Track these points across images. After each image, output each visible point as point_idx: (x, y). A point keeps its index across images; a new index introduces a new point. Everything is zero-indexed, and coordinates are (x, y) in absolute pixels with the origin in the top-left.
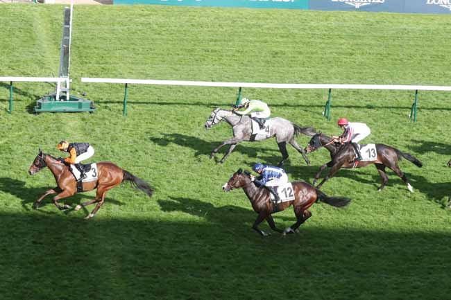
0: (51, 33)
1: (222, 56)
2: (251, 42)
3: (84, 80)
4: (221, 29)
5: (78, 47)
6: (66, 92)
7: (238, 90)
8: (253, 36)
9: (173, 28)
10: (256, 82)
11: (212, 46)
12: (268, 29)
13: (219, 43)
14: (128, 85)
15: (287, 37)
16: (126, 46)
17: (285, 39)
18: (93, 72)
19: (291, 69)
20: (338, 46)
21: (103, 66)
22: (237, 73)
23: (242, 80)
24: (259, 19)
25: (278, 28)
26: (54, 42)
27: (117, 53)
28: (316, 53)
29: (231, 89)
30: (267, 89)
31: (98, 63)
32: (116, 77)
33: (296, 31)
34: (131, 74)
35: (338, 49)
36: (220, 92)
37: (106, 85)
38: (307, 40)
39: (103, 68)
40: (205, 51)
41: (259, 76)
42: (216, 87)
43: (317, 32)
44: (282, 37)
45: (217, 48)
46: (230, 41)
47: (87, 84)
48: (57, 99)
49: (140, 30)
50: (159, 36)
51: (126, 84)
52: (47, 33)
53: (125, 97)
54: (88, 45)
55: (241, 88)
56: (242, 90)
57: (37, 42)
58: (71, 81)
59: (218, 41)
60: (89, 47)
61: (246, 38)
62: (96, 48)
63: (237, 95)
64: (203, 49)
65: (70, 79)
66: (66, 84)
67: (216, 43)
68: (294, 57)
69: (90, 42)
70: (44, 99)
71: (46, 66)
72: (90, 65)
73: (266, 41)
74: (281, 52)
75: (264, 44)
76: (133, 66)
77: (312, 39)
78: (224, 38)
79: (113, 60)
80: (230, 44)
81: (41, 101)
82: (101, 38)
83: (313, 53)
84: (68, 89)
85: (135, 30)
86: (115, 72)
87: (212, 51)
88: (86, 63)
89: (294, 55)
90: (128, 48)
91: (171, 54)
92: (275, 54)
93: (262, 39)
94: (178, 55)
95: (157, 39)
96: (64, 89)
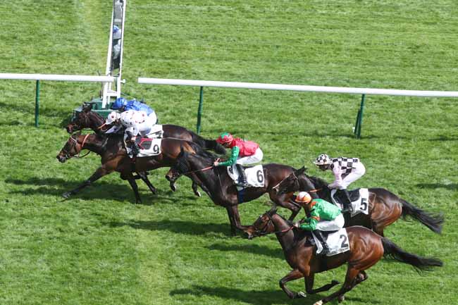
0: (99, 13)
1: (339, 49)
2: (382, 29)
3: (141, 80)
4: (340, 12)
5: (136, 34)
7: (360, 99)
8: (385, 22)
9: (272, 9)
10: (386, 88)
11: (326, 35)
13: (337, 31)
14: (204, 88)
15: (434, 24)
16: (203, 34)
17: (431, 28)
18: (156, 71)
19: (438, 70)
21: (169, 61)
22: (360, 75)
23: (367, 83)
25: (422, 12)
26: (102, 26)
27: (192, 44)
30: (403, 97)
31: (163, 57)
32: (187, 76)
34: (210, 75)
36: (337, 101)
37: (174, 89)
39: (169, 64)
40: (316, 42)
41: (391, 79)
42: (328, 93)
44: (427, 23)
45: (333, 38)
46: (352, 28)
47: (147, 87)
48: (104, 106)
49: (224, 12)
50: (252, 21)
51: (202, 87)
52: (93, 14)
53: (200, 106)
54: (149, 31)
55: (363, 95)
56: (365, 99)
57: (79, 27)
58: (124, 81)
59: (335, 28)
60: (151, 34)
61: (375, 24)
62: (161, 36)
63: (359, 105)
64: (313, 40)
65: (122, 79)
66: (116, 86)
67: (331, 31)
68: (443, 53)
69: (152, 28)
70: (84, 106)
71: (90, 60)
72: (151, 60)
73: (404, 30)
74: (425, 45)
75: (400, 34)
76: (213, 63)
78: (343, 24)
79: (185, 53)
80: (352, 32)
81: (80, 109)
82: (170, 22)
84: (118, 94)
85: (218, 11)
86: (186, 70)
87: (326, 42)
88: (147, 57)
89: (441, 50)
90: (206, 37)
91: (268, 47)
92: (415, 48)
93: (398, 26)
94: (278, 47)
95: (248, 25)
96: (114, 93)
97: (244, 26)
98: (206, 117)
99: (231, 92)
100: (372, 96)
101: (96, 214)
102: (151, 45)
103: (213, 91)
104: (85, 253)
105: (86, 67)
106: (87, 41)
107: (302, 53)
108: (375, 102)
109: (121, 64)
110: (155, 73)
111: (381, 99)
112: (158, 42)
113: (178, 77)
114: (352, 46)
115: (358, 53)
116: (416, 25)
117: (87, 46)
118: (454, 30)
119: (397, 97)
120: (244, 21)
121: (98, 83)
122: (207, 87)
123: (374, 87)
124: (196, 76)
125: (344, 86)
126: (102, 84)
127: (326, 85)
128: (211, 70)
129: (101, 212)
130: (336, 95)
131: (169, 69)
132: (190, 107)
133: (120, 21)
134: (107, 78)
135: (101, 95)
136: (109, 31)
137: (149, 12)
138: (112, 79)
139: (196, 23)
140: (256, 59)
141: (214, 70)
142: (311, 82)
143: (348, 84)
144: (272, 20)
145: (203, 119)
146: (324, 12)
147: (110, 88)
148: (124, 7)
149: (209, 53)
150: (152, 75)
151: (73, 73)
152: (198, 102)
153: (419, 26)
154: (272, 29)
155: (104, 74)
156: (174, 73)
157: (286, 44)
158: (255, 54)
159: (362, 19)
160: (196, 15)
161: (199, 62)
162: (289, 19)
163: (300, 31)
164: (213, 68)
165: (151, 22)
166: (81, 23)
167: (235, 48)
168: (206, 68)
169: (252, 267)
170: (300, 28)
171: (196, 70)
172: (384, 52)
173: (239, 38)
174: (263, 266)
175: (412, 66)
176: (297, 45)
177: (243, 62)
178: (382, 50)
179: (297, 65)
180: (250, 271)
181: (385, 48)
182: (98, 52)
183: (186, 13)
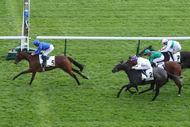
0: (17, 8)
1: (127, 20)
2: (146, 10)
3: (38, 37)
5: (35, 17)
6: (27, 46)
7: (138, 42)
8: (147, 7)
11: (121, 14)
13: (126, 12)
14: (67, 40)
15: (170, 7)
16: (65, 15)
17: (169, 8)
18: (45, 33)
19: (173, 27)
21: (50, 28)
22: (137, 31)
23: (140, 35)
26: (20, 13)
27: (61, 20)
29: (134, 41)
31: (47, 26)
34: (70, 34)
36: (127, 44)
37: (53, 41)
39: (51, 30)
40: (117, 17)
41: (151, 32)
42: (123, 40)
44: (166, 7)
45: (124, 15)
46: (133, 10)
48: (22, 50)
49: (75, 5)
50: (87, 8)
51: (66, 40)
52: (15, 8)
53: (65, 48)
54: (41, 15)
55: (139, 40)
56: (140, 42)
57: (9, 14)
58: (30, 38)
59: (125, 10)
60: (41, 16)
61: (143, 8)
62: (46, 17)
63: (137, 45)
64: (115, 16)
65: (29, 37)
66: (27, 40)
67: (124, 12)
68: (175, 20)
69: (42, 13)
70: (13, 51)
71: (14, 29)
72: (42, 28)
73: (156, 10)
74: (166, 16)
75: (155, 12)
76: (70, 28)
77: (186, 8)
78: (129, 8)
79: (57, 24)
80: (133, 12)
81: (11, 52)
82: (50, 10)
83: (187, 17)
84: (28, 44)
85: (72, 5)
86: (58, 32)
87: (121, 17)
88: (40, 27)
89: (174, 18)
90: (67, 17)
91: (95, 20)
92: (162, 18)
93: (153, 8)
94: (100, 20)
95: (86, 10)
96: (26, 44)
98: (68, 53)
99: (79, 41)
100: (143, 41)
101: (20, 99)
102: (42, 21)
103: (71, 41)
104: (16, 117)
105: (13, 32)
106: (13, 21)
107: (110, 22)
108: (145, 43)
109: (28, 30)
110: (44, 34)
112: (45, 20)
113: (55, 36)
114: (133, 18)
115: (136, 21)
116: (162, 8)
117: (13, 23)
118: (179, 9)
120: (84, 9)
121: (19, 39)
122: (68, 39)
123: (144, 37)
124: (63, 34)
125: (130, 37)
126: (20, 40)
127: (122, 36)
128: (69, 31)
129: (22, 98)
130: (127, 41)
131: (51, 32)
132: (61, 49)
133: (27, 11)
134: (23, 37)
135: (20, 44)
136: (23, 16)
137: (40, 6)
138: (25, 37)
139: (61, 10)
140: (90, 26)
141: (71, 32)
142: (115, 35)
143: (132, 36)
144: (96, 8)
146: (120, 3)
147: (24, 41)
148: (29, 5)
149: (68, 24)
150: (43, 35)
151: (7, 35)
152: (65, 46)
153: (163, 8)
154: (96, 12)
155: (21, 35)
156: (53, 33)
157: (103, 18)
158: (89, 23)
159: (137, 6)
160: (61, 7)
161: (64, 28)
162: (104, 7)
163: (109, 12)
164: (70, 30)
165: (42, 11)
166: (10, 12)
167: (80, 21)
168: (67, 31)
169: (92, 120)
170: (109, 11)
171: (63, 32)
172: (148, 21)
173: (82, 17)
174: (97, 120)
175: (161, 26)
176: (108, 19)
177: (84, 28)
178: (147, 20)
179: (109, 28)
180: (91, 122)
181: (148, 18)
182: (18, 25)
183: (57, 6)
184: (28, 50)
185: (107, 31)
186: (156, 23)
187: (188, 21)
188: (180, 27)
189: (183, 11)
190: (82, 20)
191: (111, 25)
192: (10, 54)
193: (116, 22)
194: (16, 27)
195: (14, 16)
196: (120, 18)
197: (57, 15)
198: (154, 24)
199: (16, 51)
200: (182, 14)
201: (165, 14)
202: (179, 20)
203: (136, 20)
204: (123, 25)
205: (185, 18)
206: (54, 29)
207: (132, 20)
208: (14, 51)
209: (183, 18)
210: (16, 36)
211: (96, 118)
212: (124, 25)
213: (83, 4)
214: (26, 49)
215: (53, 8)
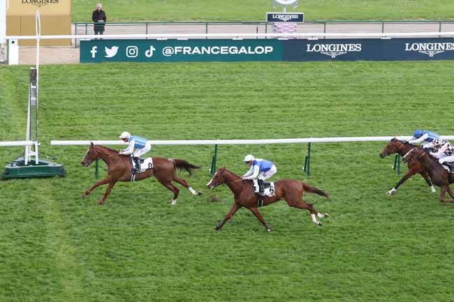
0: (16, 95)
1: (195, 113)
2: (224, 97)
3: (54, 142)
4: (193, 86)
5: (45, 109)
6: (34, 157)
7: (214, 149)
8: (226, 91)
9: (143, 86)
10: (232, 139)
11: (184, 103)
12: (242, 83)
13: (191, 100)
15: (262, 90)
16: (94, 107)
17: (261, 93)
18: (62, 135)
19: (268, 124)
20: (315, 98)
21: (71, 127)
22: (211, 131)
23: (217, 137)
24: (232, 73)
25: (252, 82)
26: (20, 104)
27: (87, 114)
28: (293, 106)
29: (206, 146)
30: (244, 145)
31: (66, 125)
33: (270, 85)
34: (103, 137)
35: (315, 101)
36: (196, 151)
37: (77, 148)
38: (283, 93)
39: (71, 130)
40: (177, 108)
41: (234, 132)
42: (190, 145)
43: (293, 84)
44: (256, 91)
45: (190, 105)
46: (203, 97)
47: (56, 147)
48: (26, 163)
49: (108, 89)
50: (129, 95)
52: (12, 96)
55: (216, 145)
56: (218, 147)
57: (3, 106)
58: (39, 144)
59: (190, 97)
60: (56, 108)
61: (219, 93)
62: (63, 109)
63: (213, 153)
64: (175, 106)
66: (34, 147)
67: (188, 100)
68: (270, 111)
69: (57, 104)
70: (12, 164)
71: (13, 129)
72: (58, 127)
73: (240, 96)
74: (256, 106)
75: (238, 99)
76: (103, 127)
77: (288, 92)
78: (196, 94)
79: (82, 121)
80: (203, 100)
81: (9, 166)
82: (68, 99)
83: (289, 107)
84: (36, 154)
85: (104, 89)
86: (84, 134)
87: (185, 108)
88: (54, 125)
89: (269, 109)
90: (97, 108)
91: (142, 113)
92: (250, 109)
93: (236, 94)
94: (150, 113)
95: (127, 98)
96: (33, 154)
97: (123, 98)
98: (101, 167)
100: (222, 146)
101: (27, 243)
102: (57, 117)
104: (21, 272)
105: (11, 135)
106: (10, 116)
107: (167, 117)
108: (224, 150)
110: (61, 137)
111: (229, 147)
112: (62, 114)
113: (79, 139)
114: (203, 109)
115: (209, 115)
116: (249, 93)
117: (10, 120)
119: (240, 145)
120: (124, 96)
121: (20, 146)
125: (200, 139)
126: (23, 147)
127: (187, 139)
128: (102, 132)
129: (31, 241)
131: (72, 133)
134: (28, 143)
135: (24, 154)
137: (53, 92)
138: (31, 143)
139: (88, 99)
141: (104, 133)
143: (203, 138)
144: (143, 93)
145: (99, 169)
146: (181, 86)
147: (30, 149)
149: (99, 121)
150: (59, 138)
154: (144, 100)
155: (25, 140)
156: (75, 136)
157: (155, 110)
158: (133, 119)
159: (209, 89)
160: (88, 93)
161: (93, 127)
162: (156, 92)
163: (165, 100)
164: (104, 131)
165: (56, 100)
166: (4, 103)
167: (118, 115)
168: (98, 132)
169: (145, 275)
170: (165, 98)
171: (92, 134)
172: (227, 113)
173: (121, 108)
174: (152, 274)
175: (249, 122)
176: (163, 111)
177: (125, 126)
178: (225, 112)
179: (165, 126)
180: (143, 278)
181: (227, 110)
182: (18, 123)
183: (80, 91)
184: (37, 163)
185: (163, 132)
186: (242, 117)
187: (292, 113)
188: (281, 123)
189: (284, 97)
190: (122, 113)
191: (168, 121)
192: (8, 169)
193: (176, 117)
194: (15, 126)
195: (12, 109)
196: (183, 110)
197: (81, 106)
198: (238, 120)
199: (17, 165)
200: (282, 102)
201: (255, 102)
202: (277, 112)
203: (209, 112)
204: (187, 120)
205: (287, 109)
206: (76, 128)
207: (202, 113)
208: (15, 165)
209: (283, 109)
210: (16, 140)
211: (151, 272)
212: (190, 120)
213: (122, 88)
214: (33, 162)
215: (75, 96)
